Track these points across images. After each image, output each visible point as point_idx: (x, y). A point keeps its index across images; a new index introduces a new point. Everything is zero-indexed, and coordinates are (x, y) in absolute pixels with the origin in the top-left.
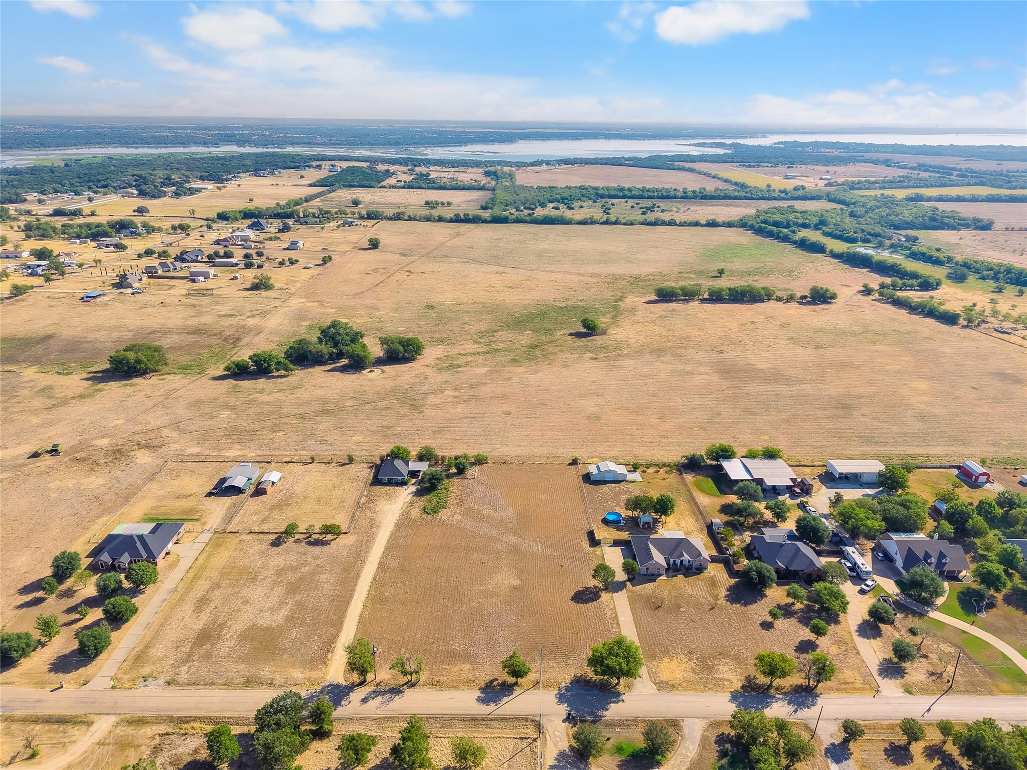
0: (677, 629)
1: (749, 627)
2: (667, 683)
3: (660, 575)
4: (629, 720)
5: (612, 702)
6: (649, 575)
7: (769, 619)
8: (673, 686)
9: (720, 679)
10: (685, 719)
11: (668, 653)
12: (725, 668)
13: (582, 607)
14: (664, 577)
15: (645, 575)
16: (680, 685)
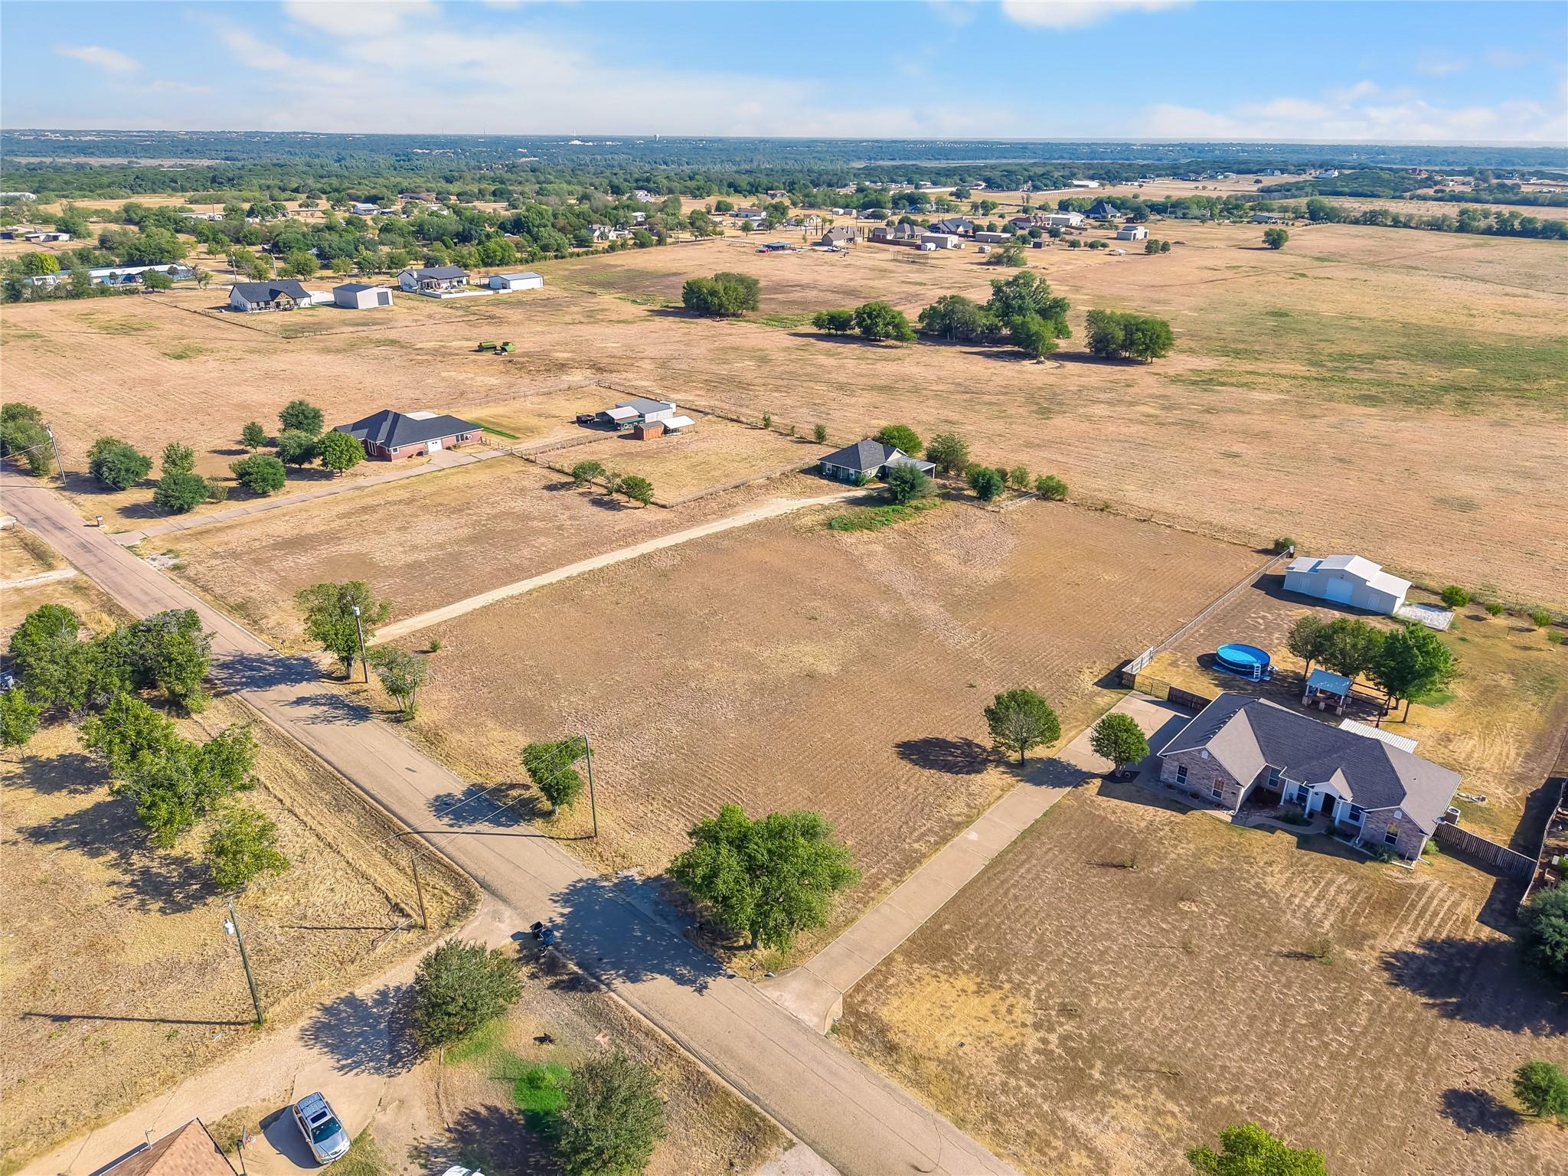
0: (1108, 936)
1: (1389, 1075)
2: (883, 1031)
3: (1219, 806)
4: (654, 1038)
5: (672, 974)
6: (1183, 792)
7: (1506, 1095)
8: (892, 1048)
9: (1072, 1134)
10: (802, 1146)
11: (994, 973)
12: (1136, 1121)
13: (905, 768)
14: (1225, 816)
15: (1170, 786)
16: (916, 1059)
